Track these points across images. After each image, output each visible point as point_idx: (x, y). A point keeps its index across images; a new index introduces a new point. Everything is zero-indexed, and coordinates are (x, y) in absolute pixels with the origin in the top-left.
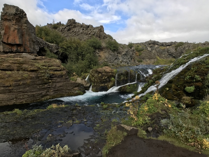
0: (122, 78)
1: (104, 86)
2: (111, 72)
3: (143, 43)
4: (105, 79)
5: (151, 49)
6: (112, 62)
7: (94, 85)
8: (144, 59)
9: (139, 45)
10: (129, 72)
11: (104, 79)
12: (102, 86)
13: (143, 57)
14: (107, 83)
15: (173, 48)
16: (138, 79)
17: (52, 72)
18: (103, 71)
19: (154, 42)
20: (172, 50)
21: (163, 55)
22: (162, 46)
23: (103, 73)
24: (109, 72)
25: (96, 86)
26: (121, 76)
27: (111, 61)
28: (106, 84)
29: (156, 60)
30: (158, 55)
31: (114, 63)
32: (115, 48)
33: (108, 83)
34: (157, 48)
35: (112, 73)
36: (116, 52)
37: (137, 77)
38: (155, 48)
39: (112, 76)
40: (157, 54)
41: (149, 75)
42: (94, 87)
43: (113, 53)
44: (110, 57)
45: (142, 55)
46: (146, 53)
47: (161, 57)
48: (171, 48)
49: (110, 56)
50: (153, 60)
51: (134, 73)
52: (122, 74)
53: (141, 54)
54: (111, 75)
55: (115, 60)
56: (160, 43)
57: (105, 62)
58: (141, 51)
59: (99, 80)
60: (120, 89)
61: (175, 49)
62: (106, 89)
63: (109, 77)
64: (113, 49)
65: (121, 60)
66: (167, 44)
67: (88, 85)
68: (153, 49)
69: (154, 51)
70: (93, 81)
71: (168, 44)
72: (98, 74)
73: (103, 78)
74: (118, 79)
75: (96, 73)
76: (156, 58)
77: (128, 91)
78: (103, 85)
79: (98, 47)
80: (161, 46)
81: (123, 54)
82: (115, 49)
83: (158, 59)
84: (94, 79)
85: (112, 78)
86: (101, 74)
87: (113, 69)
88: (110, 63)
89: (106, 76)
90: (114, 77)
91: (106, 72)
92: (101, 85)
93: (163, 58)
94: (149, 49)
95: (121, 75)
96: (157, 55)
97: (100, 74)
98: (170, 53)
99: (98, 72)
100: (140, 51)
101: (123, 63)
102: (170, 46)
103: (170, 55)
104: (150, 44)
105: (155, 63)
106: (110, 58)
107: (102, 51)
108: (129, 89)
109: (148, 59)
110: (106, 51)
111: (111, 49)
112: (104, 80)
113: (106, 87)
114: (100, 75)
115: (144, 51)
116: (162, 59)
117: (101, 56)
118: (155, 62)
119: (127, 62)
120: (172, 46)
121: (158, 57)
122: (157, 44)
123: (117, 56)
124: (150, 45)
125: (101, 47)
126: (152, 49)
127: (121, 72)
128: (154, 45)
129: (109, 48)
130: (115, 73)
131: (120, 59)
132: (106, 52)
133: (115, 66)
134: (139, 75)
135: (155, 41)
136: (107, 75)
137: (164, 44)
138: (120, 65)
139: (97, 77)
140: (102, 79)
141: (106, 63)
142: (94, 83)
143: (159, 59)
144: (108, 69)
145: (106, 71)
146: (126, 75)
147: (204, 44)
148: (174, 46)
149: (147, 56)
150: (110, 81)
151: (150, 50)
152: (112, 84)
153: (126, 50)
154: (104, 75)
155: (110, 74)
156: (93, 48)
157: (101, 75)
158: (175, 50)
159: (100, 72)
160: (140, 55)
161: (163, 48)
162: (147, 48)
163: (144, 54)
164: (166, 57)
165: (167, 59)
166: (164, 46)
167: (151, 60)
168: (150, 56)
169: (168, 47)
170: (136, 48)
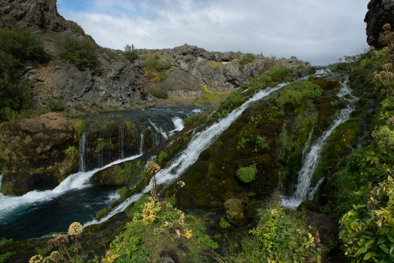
0: (101, 144)
1: (42, 175)
2: (64, 129)
3: (170, 52)
4: (46, 151)
5: (189, 66)
6: (75, 99)
7: (9, 174)
8: (172, 90)
9: (159, 55)
10: (121, 127)
11: (43, 152)
12: (36, 175)
13: (171, 86)
14: (53, 165)
15: (235, 67)
16: (148, 144)
18: (38, 128)
19: (195, 50)
20: (234, 71)
21: (216, 82)
22: (213, 60)
23: (38, 135)
24: (59, 131)
25: (15, 175)
26: (99, 139)
27: (75, 97)
28: (50, 167)
29: (200, 92)
30: (204, 81)
31: (81, 103)
32: (86, 60)
33: (56, 164)
34: (201, 64)
35: (67, 133)
36: (90, 69)
37: (145, 139)
38: (197, 64)
39: (68, 141)
40: (201, 78)
41: (176, 132)
42: (10, 179)
43: (79, 74)
44: (70, 85)
45: (168, 79)
46: (177, 75)
47: (211, 87)
48: (232, 67)
49: (71, 81)
50: (194, 93)
51: (136, 130)
52: (99, 134)
53: (165, 78)
54: (65, 138)
55: (88, 92)
56: (209, 53)
57: (55, 98)
58: (166, 69)
59: (25, 155)
60: (96, 178)
61: (238, 69)
62: (52, 183)
63: (60, 145)
64: (78, 60)
65: (104, 93)
66: (223, 57)
68: (193, 67)
69: (194, 72)
70: (5, 161)
71: (225, 56)
72: (23, 138)
73: (39, 150)
74: (88, 150)
75: (15, 135)
76: (200, 88)
77: (118, 182)
78: (38, 171)
79: (31, 54)
80: (209, 60)
81: (109, 76)
82: (87, 63)
83: (204, 92)
84: (9, 155)
85: (68, 148)
86: (32, 136)
87: (72, 121)
88: (69, 103)
89: (47, 144)
90: (77, 145)
91: (47, 131)
92: (31, 173)
93: (215, 87)
94: (184, 66)
95: (98, 137)
96: (202, 81)
97: (29, 136)
98: (230, 78)
99: (23, 131)
100: (162, 69)
101: (109, 100)
102: (230, 62)
103: (229, 81)
104: (184, 54)
105: (199, 101)
106: (72, 87)
107: (45, 66)
108: (122, 176)
109: (182, 89)
110: (58, 67)
111: (72, 62)
112: (41, 154)
113: (52, 176)
114: (28, 139)
116: (213, 91)
117: (43, 81)
118: (198, 99)
119: (122, 98)
120: (233, 61)
121: (205, 87)
122: (201, 56)
123: (93, 81)
124: (185, 57)
125: (45, 53)
127: (96, 130)
128: (194, 58)
129: (68, 58)
130: (79, 132)
131: (102, 91)
132: (58, 69)
133: (84, 110)
134: (148, 133)
135: (196, 47)
136: (50, 140)
137: (216, 55)
138: (101, 108)
139: (18, 147)
140: (35, 152)
141: (56, 101)
142: (10, 167)
143: (208, 91)
144: (55, 121)
145: (47, 126)
146: (112, 136)
147: (289, 62)
148: (238, 62)
149: (180, 84)
150: (62, 157)
151: (187, 70)
152: (70, 165)
153: (118, 65)
154: (40, 140)
155: (62, 135)
156: (11, 56)
157: (33, 140)
158: (240, 70)
159: (27, 132)
160: (161, 80)
161: (214, 64)
162: (179, 64)
163: (172, 79)
164: (222, 86)
165: (223, 91)
166: (217, 61)
167: (190, 92)
168: (186, 82)
169: (225, 63)
170: (153, 61)
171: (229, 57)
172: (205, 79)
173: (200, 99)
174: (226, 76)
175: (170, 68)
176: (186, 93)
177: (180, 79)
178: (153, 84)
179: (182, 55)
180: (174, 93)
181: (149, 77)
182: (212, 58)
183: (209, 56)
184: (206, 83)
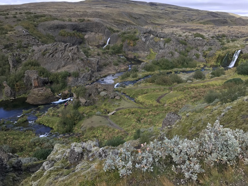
3: (141, 29)
8: (138, 50)
13: (138, 49)
15: (162, 43)
19: (150, 31)
21: (156, 49)
29: (149, 53)
34: (152, 39)
38: (150, 38)
40: (150, 46)
45: (137, 45)
47: (154, 50)
50: (147, 52)
58: (137, 40)
68: (148, 40)
69: (148, 42)
76: (149, 51)
83: (150, 53)
85: (67, 95)
92: (64, 98)
94: (144, 39)
100: (135, 40)
104: (145, 33)
109: (142, 50)
115: (139, 40)
116: (154, 52)
118: (148, 56)
121: (152, 50)
122: (153, 34)
124: (145, 35)
126: (146, 40)
128: (149, 35)
137: (158, 35)
143: (152, 52)
149: (141, 48)
151: (144, 41)
160: (134, 46)
161: (157, 39)
162: (141, 38)
164: (158, 51)
166: (159, 37)
167: (145, 52)
168: (144, 47)
169: (162, 39)
170: (132, 34)
171: (164, 37)
172: (152, 46)
174: (160, 47)
176: (143, 52)
177: (141, 45)
178: (130, 47)
179: (143, 34)
180: (138, 52)
181: (130, 43)
182: (157, 36)
183: (156, 35)
184: (152, 48)
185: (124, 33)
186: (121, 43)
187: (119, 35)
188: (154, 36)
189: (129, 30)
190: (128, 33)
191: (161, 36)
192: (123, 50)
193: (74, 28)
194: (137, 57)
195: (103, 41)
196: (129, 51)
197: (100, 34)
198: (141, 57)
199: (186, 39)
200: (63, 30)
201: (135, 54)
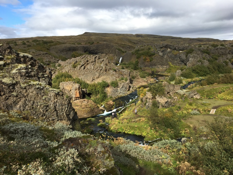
3: (155, 45)
9: (151, 47)
13: (155, 64)
15: (184, 55)
17: (94, 107)
19: (166, 46)
20: (184, 57)
21: (176, 61)
22: (175, 50)
29: (168, 66)
30: (170, 61)
33: (112, 108)
34: (170, 52)
38: (167, 53)
40: (169, 59)
43: (114, 89)
46: (157, 58)
47: (173, 63)
50: (165, 66)
53: (152, 59)
55: (116, 92)
58: (153, 55)
65: (119, 92)
67: (104, 109)
68: (165, 54)
69: (166, 56)
76: (168, 64)
80: (173, 50)
81: (120, 87)
83: (170, 66)
84: (107, 107)
90: (114, 106)
92: (109, 109)
93: (175, 64)
94: (161, 54)
100: (151, 55)
102: (183, 51)
103: (182, 61)
104: (161, 48)
106: (113, 92)
107: (108, 87)
109: (160, 65)
115: (155, 55)
116: (174, 65)
117: (108, 91)
118: (167, 69)
121: (171, 63)
122: (170, 48)
123: (117, 89)
124: (162, 50)
126: (163, 54)
128: (166, 49)
132: (111, 88)
135: (167, 44)
137: (177, 48)
143: (172, 65)
148: (186, 52)
149: (159, 62)
151: (162, 56)
154: (110, 106)
158: (186, 56)
160: (150, 61)
161: (176, 52)
162: (158, 53)
163: (155, 60)
164: (178, 63)
165: (179, 66)
166: (177, 50)
167: (164, 66)
168: (162, 62)
169: (181, 51)
170: (147, 51)
171: (183, 49)
172: (171, 60)
173: (168, 70)
174: (180, 59)
175: (155, 54)
176: (162, 67)
177: (159, 60)
178: (147, 63)
180: (156, 67)
181: (145, 60)
182: (175, 49)
183: (173, 48)
184: (171, 62)
185: (138, 50)
186: (137, 60)
187: (132, 53)
188: (172, 50)
189: (142, 48)
190: (142, 50)
191: (180, 49)
192: (139, 67)
193: (85, 50)
194: (155, 72)
195: (114, 61)
196: (146, 67)
197: (110, 55)
198: (160, 72)
199: (208, 49)
200: (75, 52)
201: (153, 70)
